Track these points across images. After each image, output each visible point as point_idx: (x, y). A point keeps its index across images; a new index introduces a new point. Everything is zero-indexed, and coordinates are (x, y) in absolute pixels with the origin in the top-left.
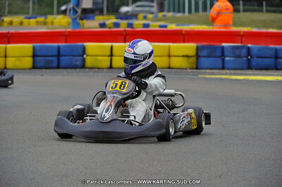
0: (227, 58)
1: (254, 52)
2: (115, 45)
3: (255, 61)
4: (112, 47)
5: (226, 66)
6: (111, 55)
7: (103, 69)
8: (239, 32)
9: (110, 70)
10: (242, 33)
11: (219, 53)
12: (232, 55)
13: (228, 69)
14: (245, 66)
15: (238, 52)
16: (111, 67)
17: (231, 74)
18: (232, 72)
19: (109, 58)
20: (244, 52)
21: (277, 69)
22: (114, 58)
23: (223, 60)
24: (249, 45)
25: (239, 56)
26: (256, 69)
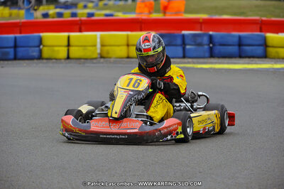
0: (188, 47)
1: (216, 40)
2: (72, 34)
3: (218, 49)
4: (69, 37)
5: (187, 54)
6: (69, 45)
7: (60, 59)
8: (199, 19)
9: (67, 61)
10: (201, 21)
11: (179, 41)
12: (193, 43)
13: (190, 58)
14: (207, 54)
15: (199, 40)
16: (68, 58)
17: (194, 63)
18: (195, 60)
19: (66, 49)
20: (206, 40)
21: (241, 57)
22: (71, 48)
23: (184, 49)
24: (211, 33)
25: (200, 45)
26: (219, 57)
